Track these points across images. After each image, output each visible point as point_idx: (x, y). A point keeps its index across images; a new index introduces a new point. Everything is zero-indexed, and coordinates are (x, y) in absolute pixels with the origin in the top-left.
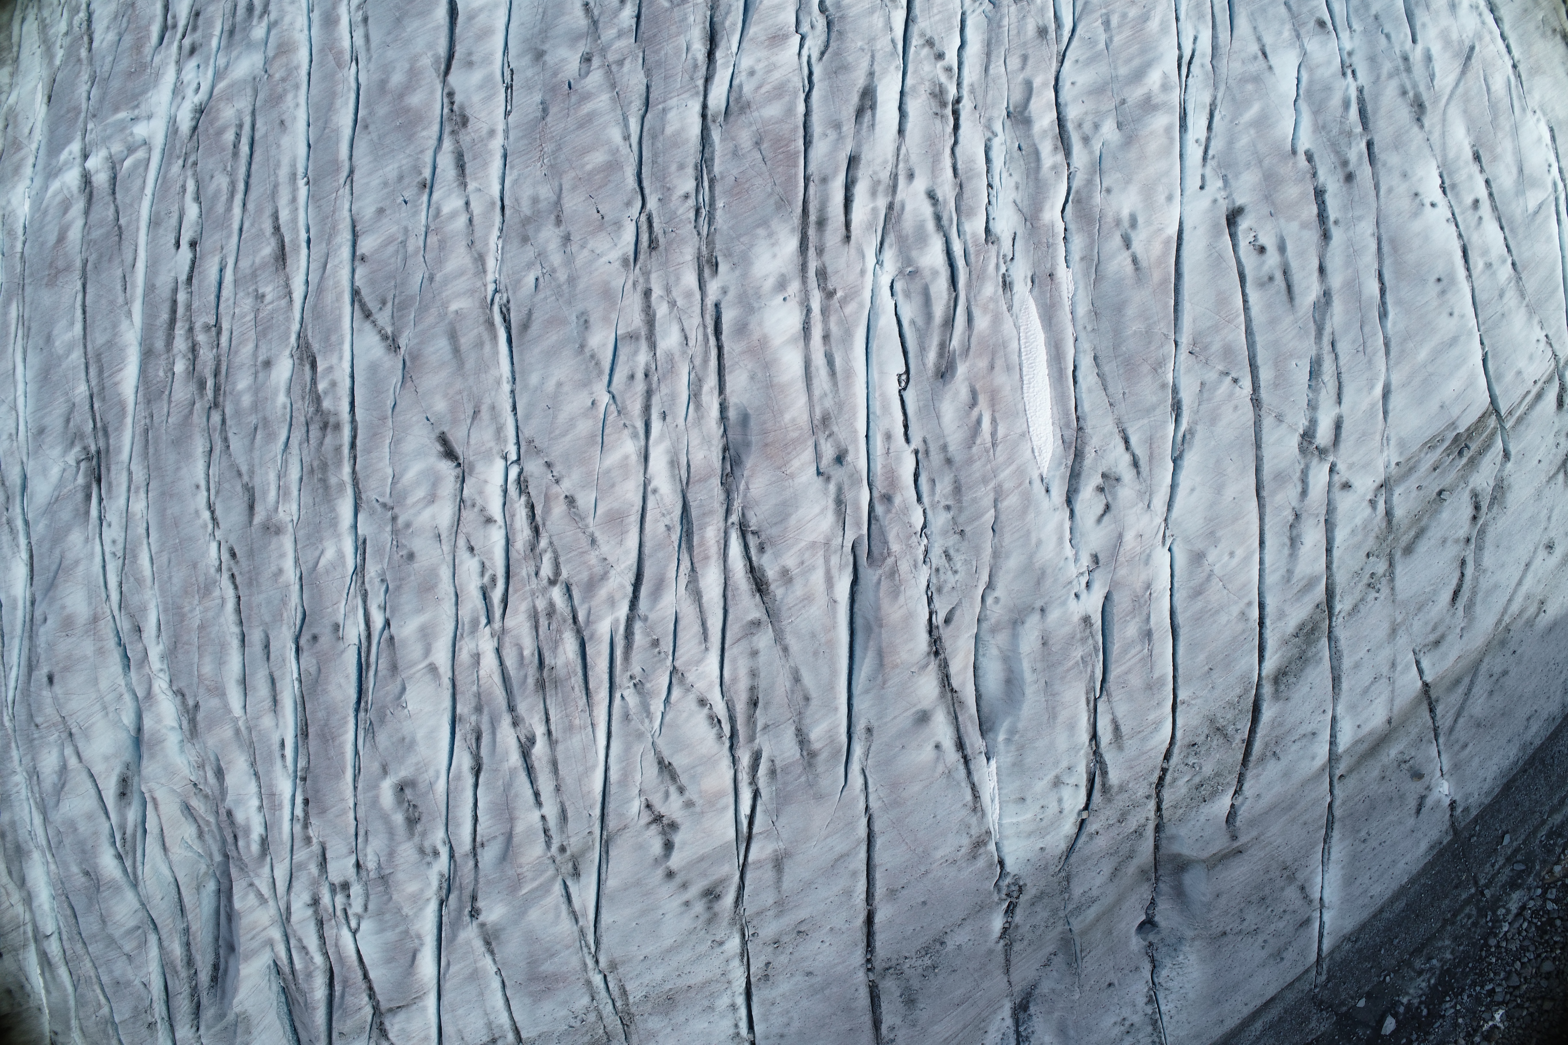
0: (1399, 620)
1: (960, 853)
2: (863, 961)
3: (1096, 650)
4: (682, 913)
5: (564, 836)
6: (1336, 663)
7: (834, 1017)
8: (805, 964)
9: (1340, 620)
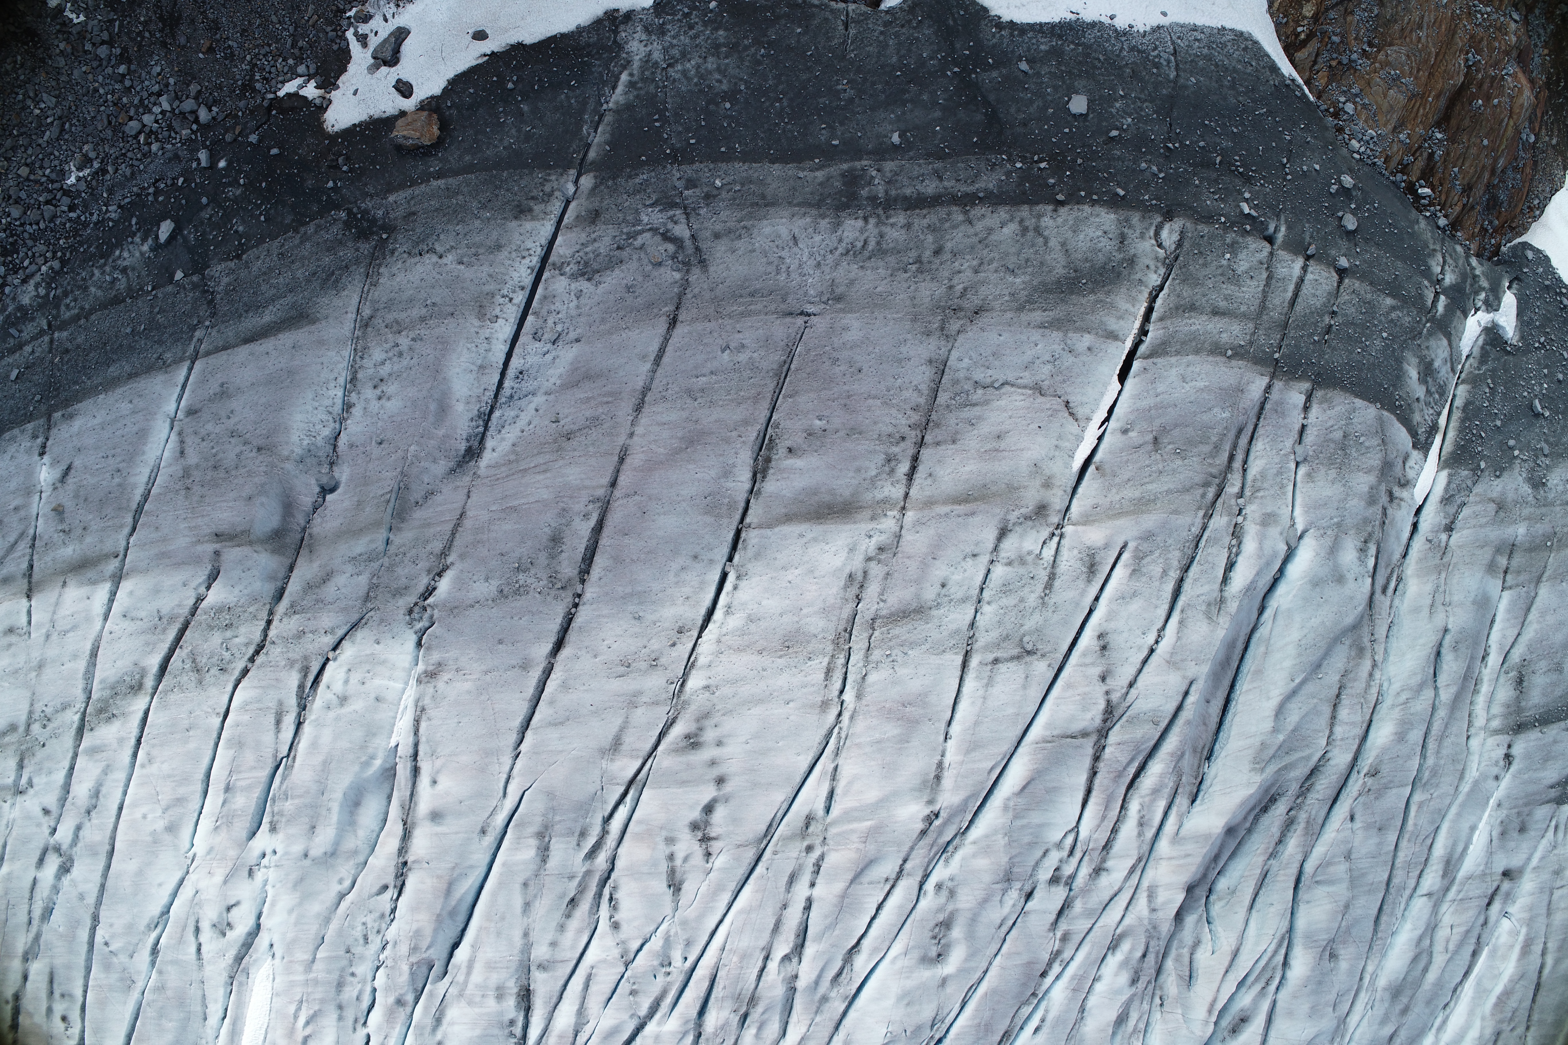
0: (34, 674)
1: (449, 676)
2: (580, 608)
3: (274, 800)
4: (729, 736)
5: (800, 861)
6: (91, 669)
7: (635, 558)
8: (636, 630)
9: (78, 706)
